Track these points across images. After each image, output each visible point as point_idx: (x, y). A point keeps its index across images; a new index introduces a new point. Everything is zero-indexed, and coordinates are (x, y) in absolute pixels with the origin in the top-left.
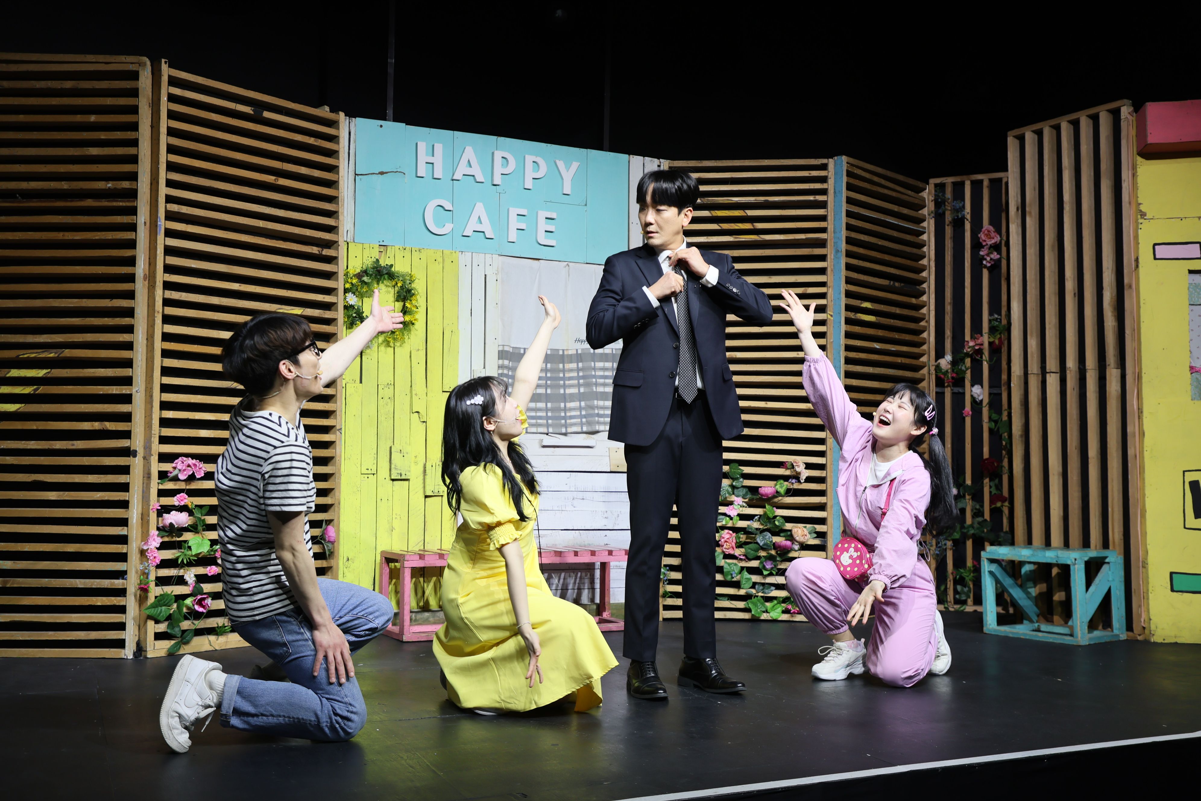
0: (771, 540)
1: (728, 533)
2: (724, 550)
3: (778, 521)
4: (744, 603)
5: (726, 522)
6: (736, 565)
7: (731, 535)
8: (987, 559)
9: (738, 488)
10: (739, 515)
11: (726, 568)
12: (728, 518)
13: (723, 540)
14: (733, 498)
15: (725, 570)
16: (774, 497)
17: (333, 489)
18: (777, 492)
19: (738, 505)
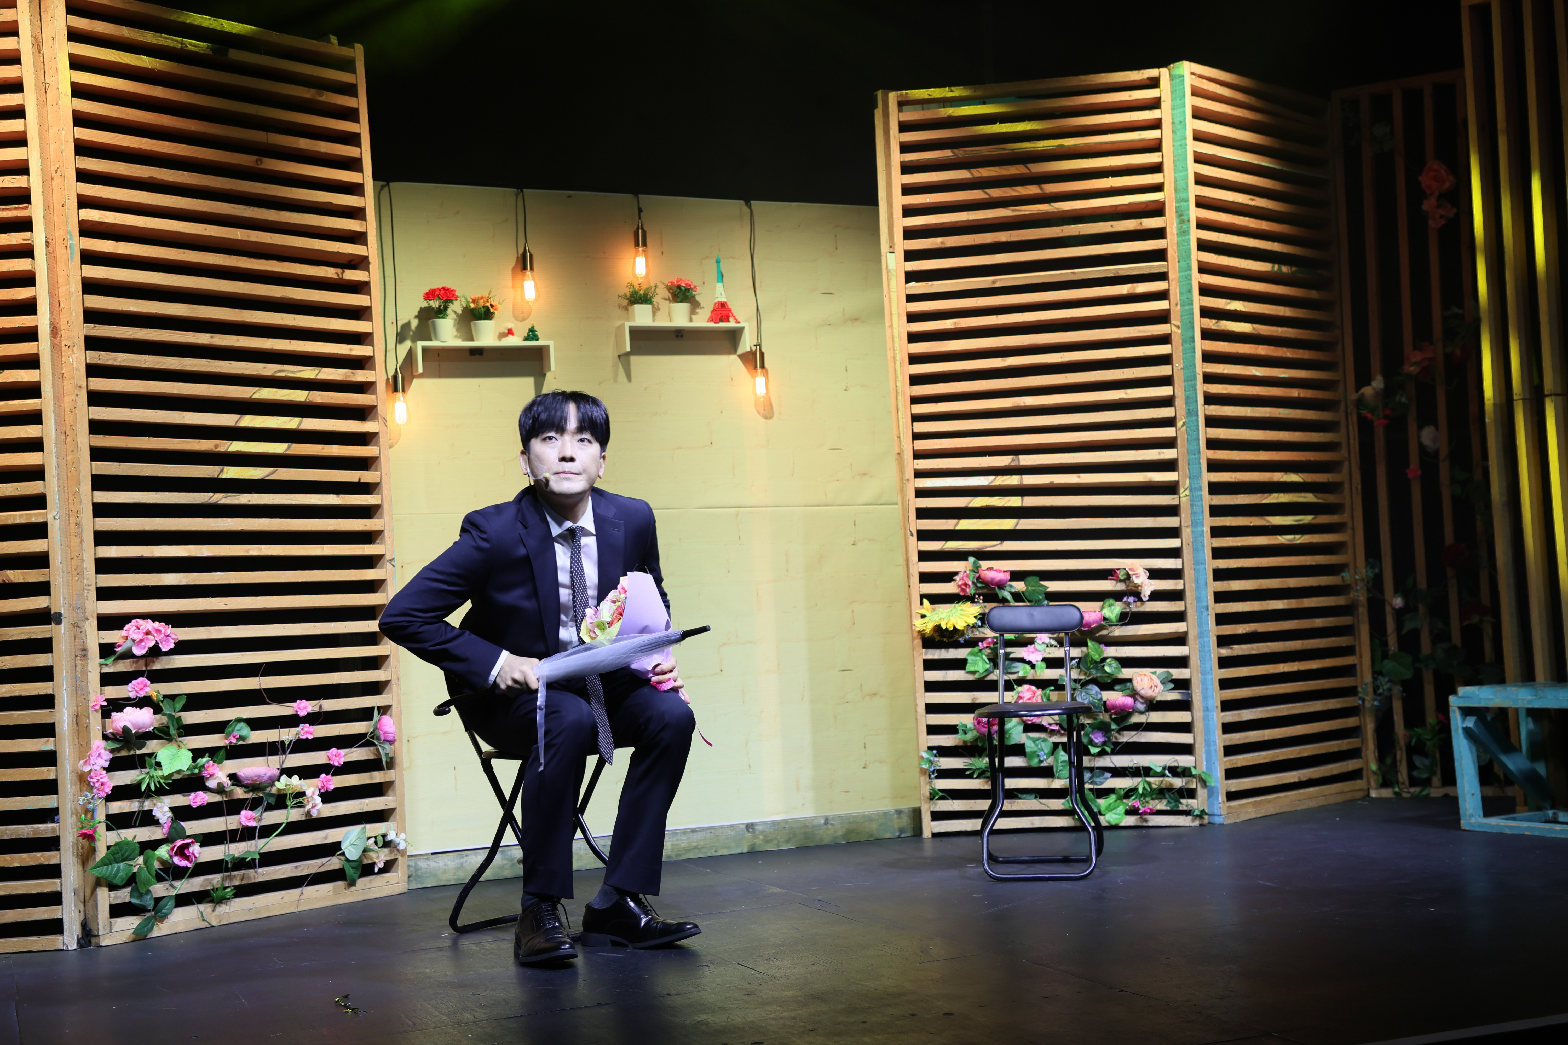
0: (1099, 697)
1: (1029, 690)
3: (1110, 665)
4: (1063, 801)
5: (1025, 673)
6: (1044, 740)
7: (1034, 692)
8: (1460, 708)
10: (1045, 660)
11: (1030, 746)
12: (1027, 667)
15: (1028, 750)
16: (1101, 628)
17: (388, 657)
18: (1105, 619)
19: (1043, 643)
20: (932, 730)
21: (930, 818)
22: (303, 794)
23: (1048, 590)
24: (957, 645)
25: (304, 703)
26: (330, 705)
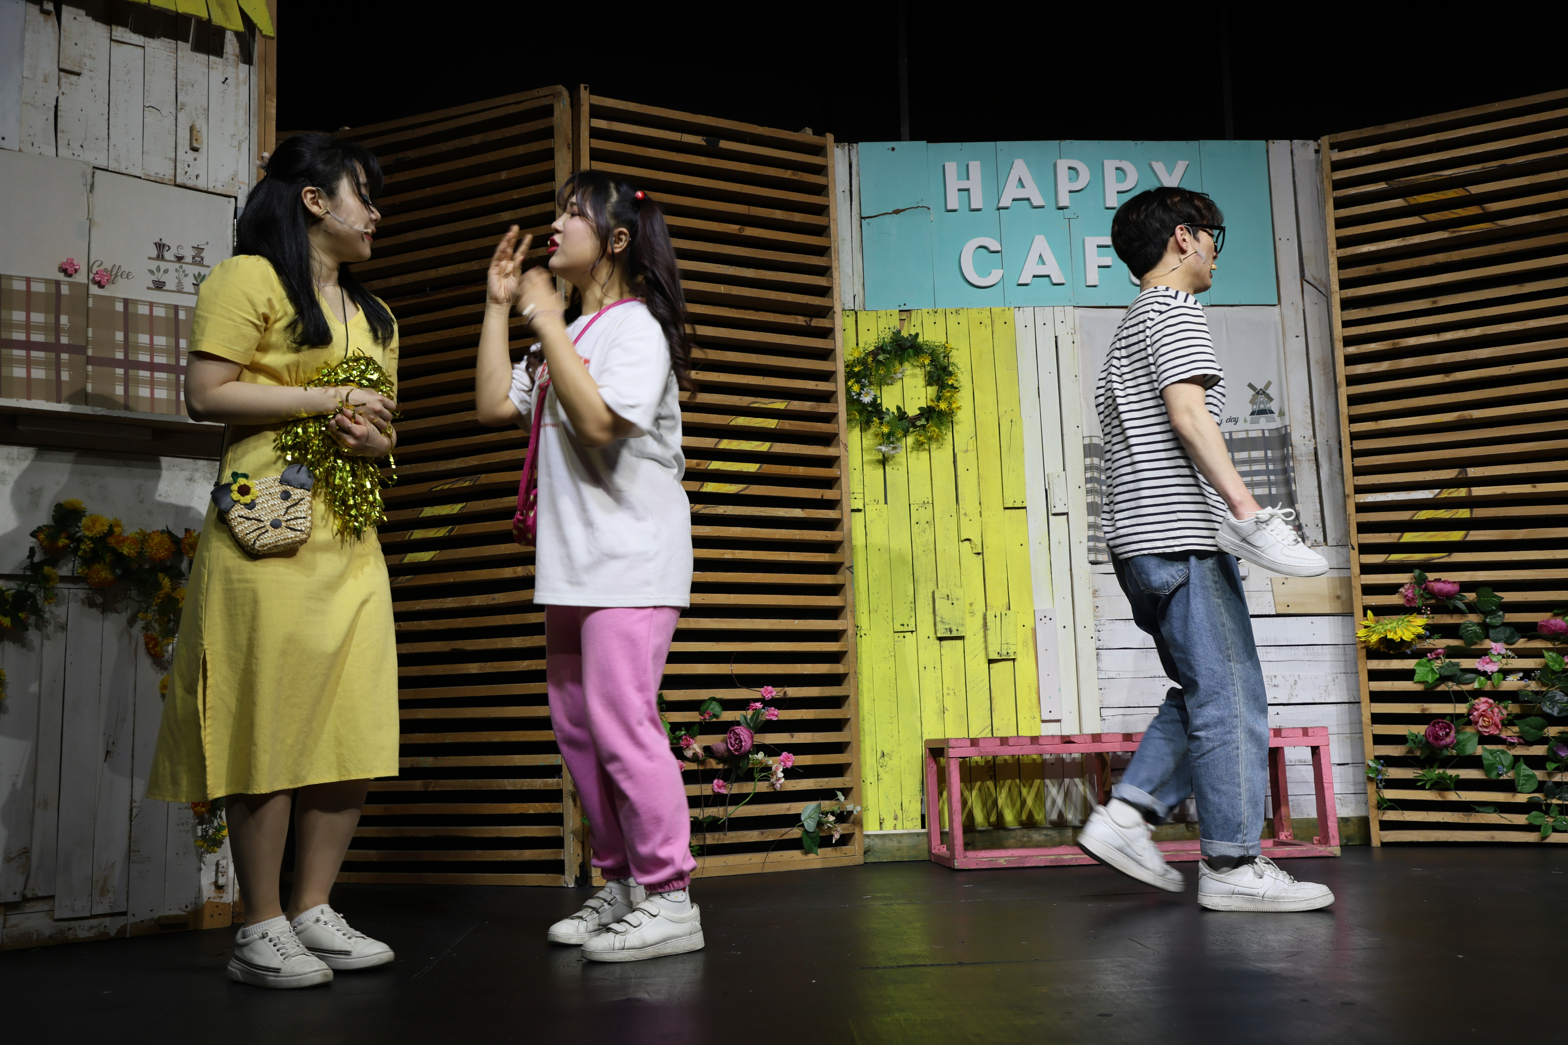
1: (1486, 702)
2: (1480, 729)
4: (1526, 816)
5: (1480, 684)
6: (1503, 752)
7: (1491, 705)
9: (1495, 627)
10: (1501, 671)
11: (1488, 759)
12: (1482, 678)
13: (1475, 713)
14: (1487, 644)
15: (1485, 762)
17: (846, 652)
19: (1499, 654)
20: (1379, 740)
21: (1378, 827)
22: (769, 769)
23: (1503, 600)
24: (1404, 656)
25: (770, 688)
26: (793, 692)
